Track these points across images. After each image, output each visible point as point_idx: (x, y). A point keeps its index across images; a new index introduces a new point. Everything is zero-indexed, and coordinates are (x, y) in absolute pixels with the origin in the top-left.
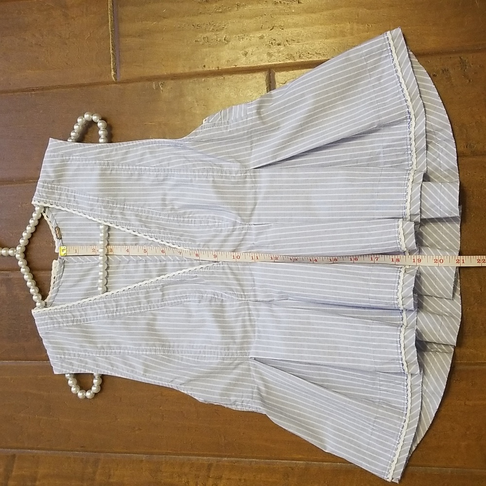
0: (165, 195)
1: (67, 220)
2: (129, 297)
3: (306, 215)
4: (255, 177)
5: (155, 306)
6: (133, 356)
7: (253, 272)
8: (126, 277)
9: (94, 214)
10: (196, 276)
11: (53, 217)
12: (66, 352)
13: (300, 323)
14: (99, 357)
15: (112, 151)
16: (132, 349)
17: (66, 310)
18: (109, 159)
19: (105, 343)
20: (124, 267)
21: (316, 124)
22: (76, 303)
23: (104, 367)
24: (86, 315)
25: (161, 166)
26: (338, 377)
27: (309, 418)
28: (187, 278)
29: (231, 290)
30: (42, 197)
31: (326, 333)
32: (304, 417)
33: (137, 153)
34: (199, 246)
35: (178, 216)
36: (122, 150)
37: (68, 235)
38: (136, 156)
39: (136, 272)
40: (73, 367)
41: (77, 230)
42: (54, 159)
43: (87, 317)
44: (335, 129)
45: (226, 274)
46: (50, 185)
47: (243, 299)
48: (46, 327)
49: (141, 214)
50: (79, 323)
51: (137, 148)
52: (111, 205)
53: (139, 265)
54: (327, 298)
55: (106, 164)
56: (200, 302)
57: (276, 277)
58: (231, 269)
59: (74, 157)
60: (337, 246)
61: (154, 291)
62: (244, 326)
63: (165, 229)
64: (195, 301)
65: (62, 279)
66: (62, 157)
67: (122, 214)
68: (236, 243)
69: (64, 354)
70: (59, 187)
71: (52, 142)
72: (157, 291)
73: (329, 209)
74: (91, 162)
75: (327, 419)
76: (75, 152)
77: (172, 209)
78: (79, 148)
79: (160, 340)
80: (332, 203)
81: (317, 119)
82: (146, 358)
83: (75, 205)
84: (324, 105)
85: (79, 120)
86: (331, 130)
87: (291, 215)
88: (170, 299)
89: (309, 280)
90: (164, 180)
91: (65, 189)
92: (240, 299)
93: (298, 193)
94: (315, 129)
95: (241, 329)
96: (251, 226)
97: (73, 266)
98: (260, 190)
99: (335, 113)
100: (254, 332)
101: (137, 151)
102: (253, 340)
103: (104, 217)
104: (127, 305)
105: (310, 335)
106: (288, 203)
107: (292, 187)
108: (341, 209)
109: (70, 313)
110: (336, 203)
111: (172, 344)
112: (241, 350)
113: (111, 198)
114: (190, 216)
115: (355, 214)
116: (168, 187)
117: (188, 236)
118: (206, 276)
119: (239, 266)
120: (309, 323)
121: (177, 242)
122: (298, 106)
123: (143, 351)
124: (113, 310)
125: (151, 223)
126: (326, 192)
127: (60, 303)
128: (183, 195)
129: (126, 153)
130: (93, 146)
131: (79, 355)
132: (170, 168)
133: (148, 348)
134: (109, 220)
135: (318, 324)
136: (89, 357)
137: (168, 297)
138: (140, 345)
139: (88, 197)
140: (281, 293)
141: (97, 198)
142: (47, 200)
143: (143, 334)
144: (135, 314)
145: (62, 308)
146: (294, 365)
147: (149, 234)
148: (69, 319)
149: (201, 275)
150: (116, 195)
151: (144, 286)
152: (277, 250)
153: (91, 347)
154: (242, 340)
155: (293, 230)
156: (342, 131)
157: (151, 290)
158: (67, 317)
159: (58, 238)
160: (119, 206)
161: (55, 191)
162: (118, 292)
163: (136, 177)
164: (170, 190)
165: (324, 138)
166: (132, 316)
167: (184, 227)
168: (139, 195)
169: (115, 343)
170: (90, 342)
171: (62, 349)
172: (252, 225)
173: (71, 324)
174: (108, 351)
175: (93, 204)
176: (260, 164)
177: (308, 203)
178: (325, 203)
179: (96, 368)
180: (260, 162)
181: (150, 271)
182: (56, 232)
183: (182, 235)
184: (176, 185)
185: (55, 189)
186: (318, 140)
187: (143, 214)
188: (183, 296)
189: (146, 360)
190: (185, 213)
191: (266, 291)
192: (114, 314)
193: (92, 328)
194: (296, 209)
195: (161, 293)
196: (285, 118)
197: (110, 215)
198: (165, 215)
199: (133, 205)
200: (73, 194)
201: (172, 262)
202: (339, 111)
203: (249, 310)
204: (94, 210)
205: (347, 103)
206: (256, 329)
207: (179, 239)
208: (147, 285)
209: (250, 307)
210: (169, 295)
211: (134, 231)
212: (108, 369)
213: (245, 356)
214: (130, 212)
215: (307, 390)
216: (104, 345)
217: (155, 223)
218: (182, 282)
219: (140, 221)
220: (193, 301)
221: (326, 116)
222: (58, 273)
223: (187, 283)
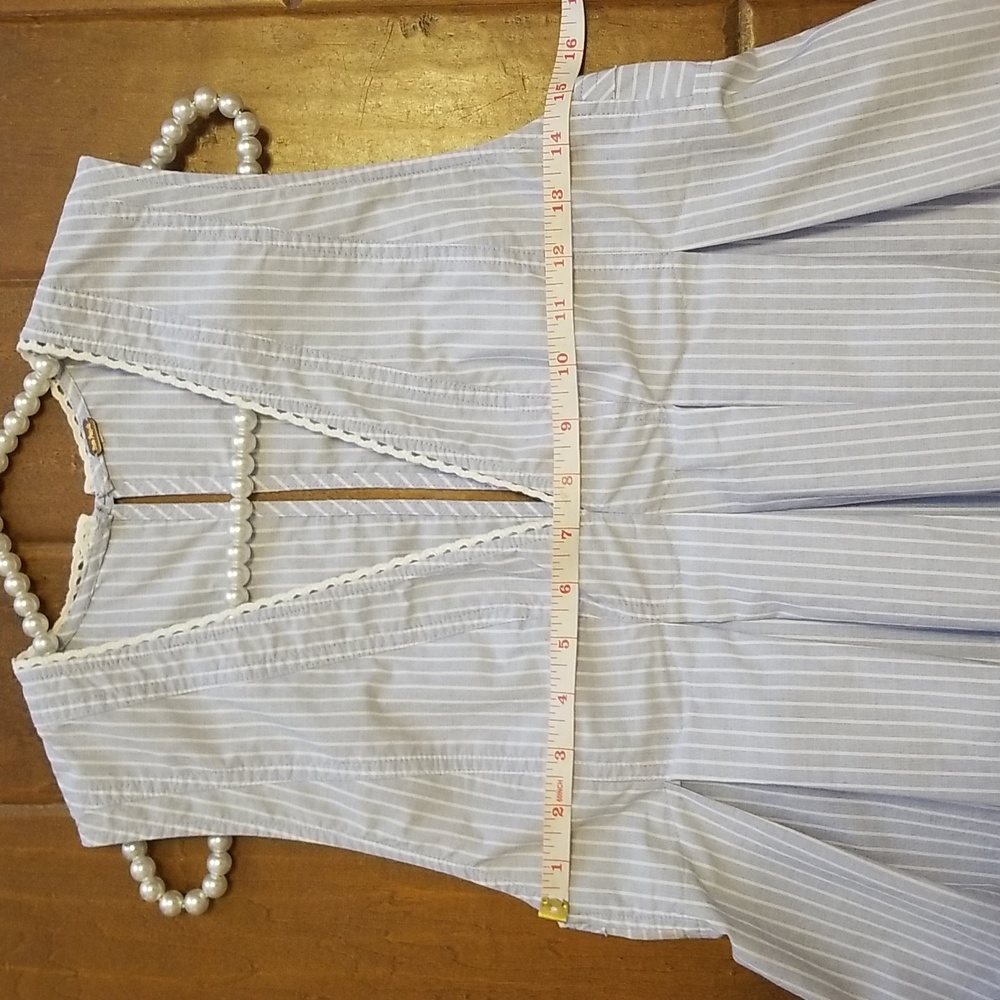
0: (420, 325)
1: (121, 399)
2: (313, 615)
3: (832, 381)
4: (684, 274)
5: (387, 641)
6: (331, 782)
7: (674, 543)
8: (299, 564)
9: (212, 379)
10: (515, 554)
11: (78, 389)
12: (125, 778)
13: (823, 681)
14: (229, 788)
15: (269, 197)
16: (327, 764)
17: (123, 656)
18: (262, 220)
19: (243, 747)
20: (292, 536)
21: (872, 149)
22: (151, 637)
23: (243, 817)
24: (182, 668)
25: (419, 239)
26: (915, 831)
27: (828, 948)
28: (488, 559)
29: (616, 590)
30: (51, 328)
31: (900, 707)
32: (815, 943)
33: (345, 205)
34: (524, 467)
35: (458, 383)
36: (298, 195)
37: (123, 442)
38: (343, 213)
39: (328, 548)
40: (150, 823)
41: (150, 428)
42: (93, 216)
43: (186, 676)
44: (926, 168)
45: (599, 545)
46: (73, 294)
47: (649, 617)
48: (62, 708)
49: (349, 378)
50: (162, 694)
51: (345, 190)
52: (264, 353)
53: (339, 530)
54: (902, 608)
55: (251, 235)
56: (522, 625)
57: (749, 555)
58: (613, 532)
59: (155, 214)
60: (929, 468)
61: (386, 599)
62: (652, 693)
63: (420, 422)
64: (507, 625)
65: (102, 571)
66: (118, 211)
67: (293, 377)
68: (629, 459)
69: (120, 786)
70: (100, 299)
71: (88, 168)
72: (393, 598)
73: (900, 366)
74: (207, 228)
75: (877, 947)
76: (158, 197)
77: (441, 365)
78: (169, 187)
79: (405, 735)
80: (909, 350)
81: (879, 134)
82: (371, 789)
83: (150, 351)
84: (903, 99)
85: (179, 110)
86: (914, 170)
87: (788, 380)
88: (430, 620)
89: (851, 560)
90: (421, 282)
91: (120, 305)
92: (639, 616)
93: (808, 319)
94: (868, 160)
95: (643, 702)
96: (671, 411)
97: (139, 533)
98: (697, 312)
99: (926, 125)
100: (679, 708)
101: (343, 197)
102: (678, 731)
103: (243, 386)
104: (307, 638)
105: (853, 714)
106: (780, 349)
107: (794, 304)
108: (936, 365)
109: (135, 663)
110: (921, 350)
111: (437, 743)
112: (643, 760)
113: (264, 332)
114: (493, 384)
115: (977, 382)
116: (431, 303)
117: (488, 440)
118: (544, 551)
119: (637, 526)
120: (850, 682)
121: (459, 456)
122: (832, 93)
123: (358, 767)
124: (265, 655)
125: (378, 403)
126: (894, 319)
127: (95, 640)
128: (476, 324)
129: (312, 204)
130: (215, 181)
131: (165, 787)
132: (444, 243)
133: (375, 759)
134: (256, 395)
135: (877, 683)
136: (198, 790)
137: (425, 614)
138: (350, 751)
139: (195, 328)
140: (764, 597)
141: (223, 332)
142: (65, 338)
143: (355, 721)
144: (329, 664)
145: (109, 652)
146: (794, 799)
147: (377, 435)
148: (133, 684)
149: (531, 551)
150: (276, 325)
151: (358, 585)
152: (750, 480)
153: (205, 762)
154: (649, 732)
155: (799, 424)
156: (951, 174)
157: (378, 594)
158: (124, 678)
159: (93, 453)
160: (284, 355)
161: (89, 312)
162: (280, 602)
163: (339, 275)
164: (435, 310)
165: (896, 188)
166: (320, 671)
167: (473, 414)
168: (344, 326)
169: (274, 745)
170: (201, 748)
171: (112, 771)
172: (670, 406)
173: (140, 697)
174: (256, 769)
175: (208, 349)
176: (705, 239)
177: (834, 350)
178: (889, 350)
179: (218, 819)
180: (703, 235)
181: (372, 547)
182: (87, 435)
183: (471, 439)
184: (455, 296)
185: (89, 304)
186: (877, 193)
187: (356, 379)
188: (469, 612)
189: (370, 793)
190: (477, 377)
191: (715, 595)
192: (268, 665)
193: (200, 705)
194: (803, 365)
195: (406, 604)
196: (790, 120)
197: (260, 381)
198: (420, 382)
199: (327, 354)
200: (143, 320)
201: (437, 522)
202: (938, 122)
203: (664, 646)
204: (211, 367)
205: (961, 102)
206: (685, 699)
207: (463, 449)
208: (366, 581)
209: (667, 638)
210: (427, 610)
211: (331, 428)
212: (257, 820)
213: (655, 777)
214: (317, 373)
215: (834, 870)
216: (242, 754)
217: (391, 405)
218: (469, 570)
219: (350, 398)
220: (500, 624)
221: (903, 130)
222: (92, 552)
223: (483, 573)
